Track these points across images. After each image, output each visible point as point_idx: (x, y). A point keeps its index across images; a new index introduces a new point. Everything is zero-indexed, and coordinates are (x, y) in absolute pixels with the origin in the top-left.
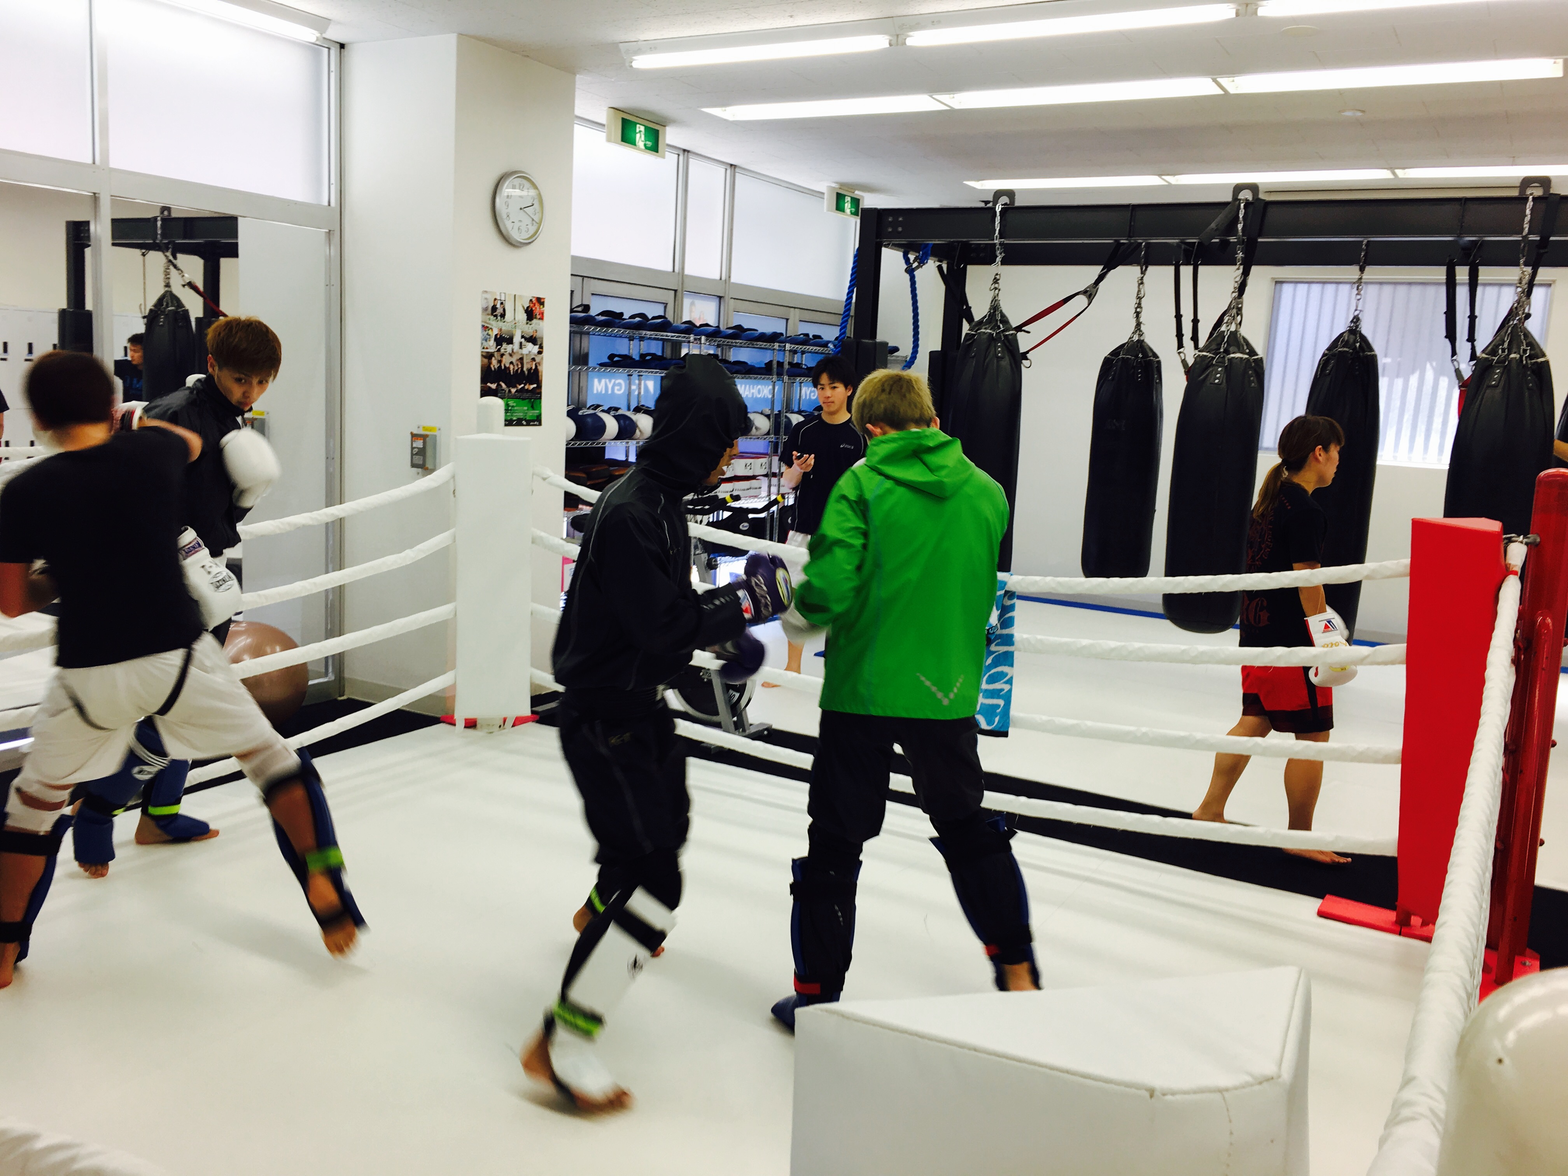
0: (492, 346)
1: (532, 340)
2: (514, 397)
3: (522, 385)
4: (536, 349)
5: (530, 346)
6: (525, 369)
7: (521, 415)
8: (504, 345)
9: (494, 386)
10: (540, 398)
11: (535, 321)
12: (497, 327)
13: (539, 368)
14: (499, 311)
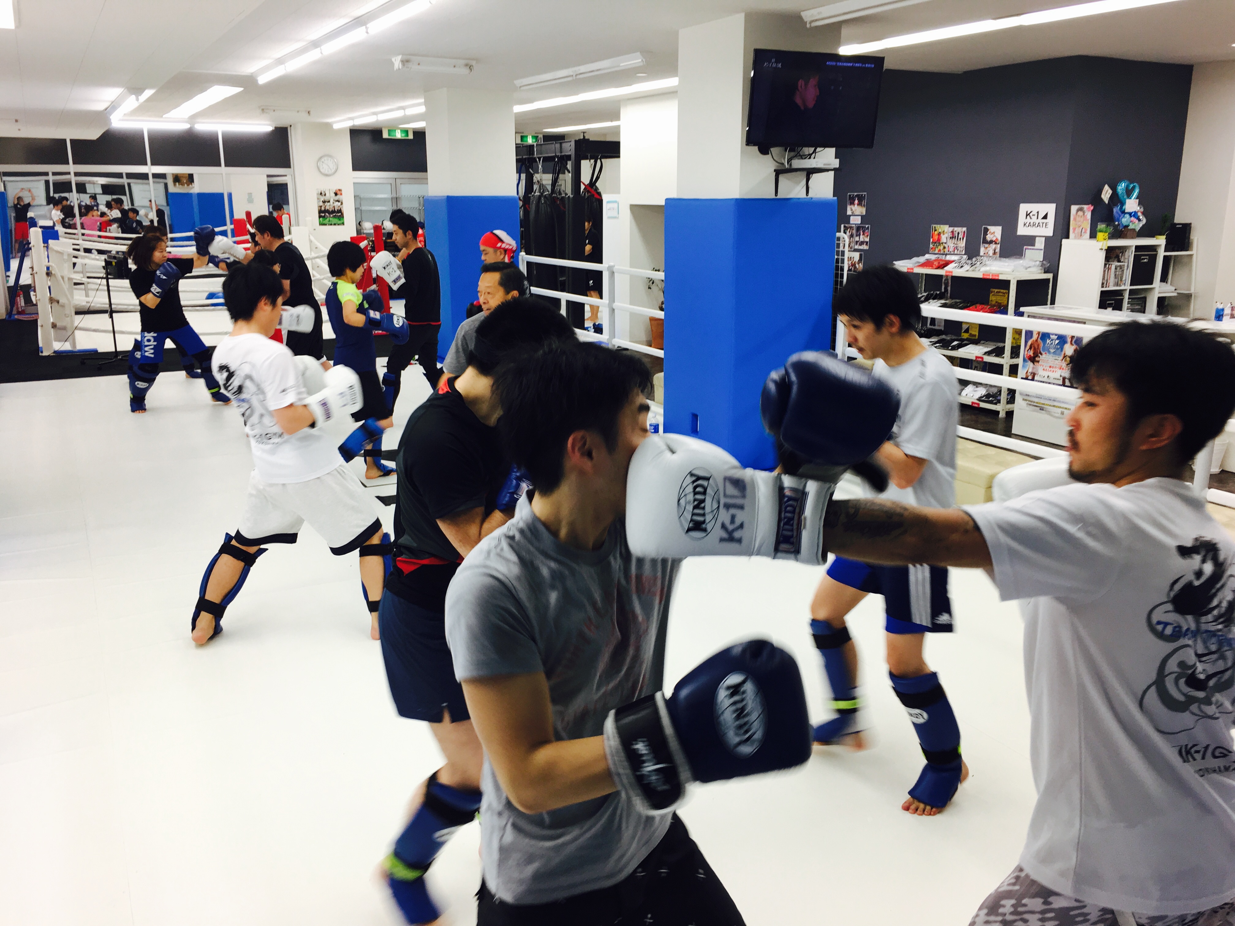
0: (321, 204)
1: (339, 201)
2: (331, 217)
3: (335, 214)
4: (340, 204)
5: (337, 203)
6: (336, 210)
7: (335, 222)
8: (326, 203)
9: (323, 215)
10: (343, 217)
11: (338, 196)
12: (322, 198)
13: (342, 209)
14: (323, 194)
